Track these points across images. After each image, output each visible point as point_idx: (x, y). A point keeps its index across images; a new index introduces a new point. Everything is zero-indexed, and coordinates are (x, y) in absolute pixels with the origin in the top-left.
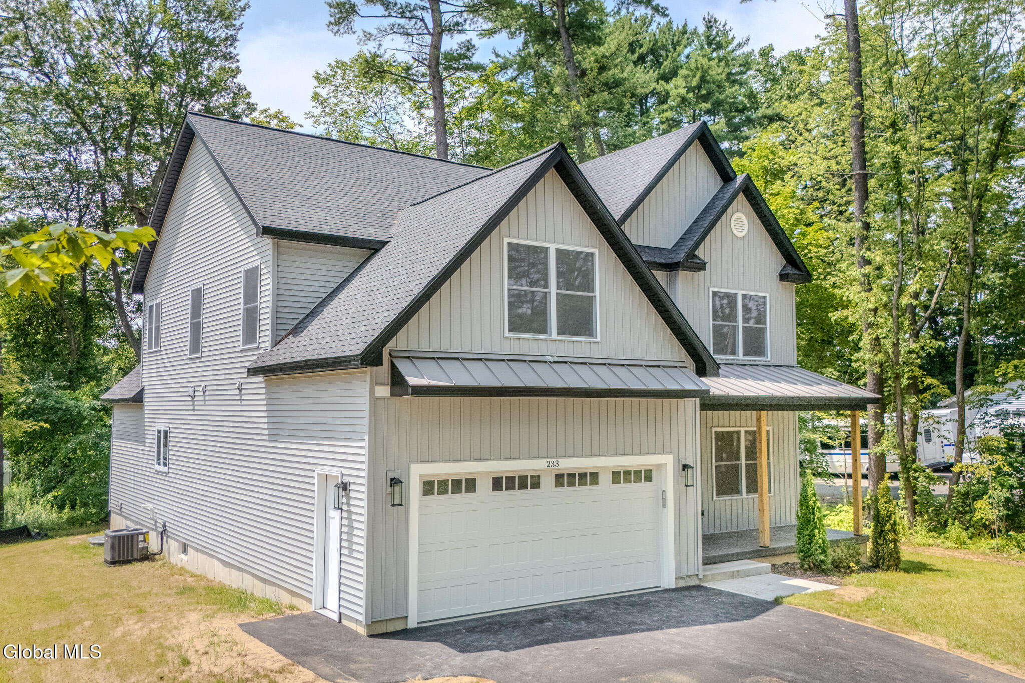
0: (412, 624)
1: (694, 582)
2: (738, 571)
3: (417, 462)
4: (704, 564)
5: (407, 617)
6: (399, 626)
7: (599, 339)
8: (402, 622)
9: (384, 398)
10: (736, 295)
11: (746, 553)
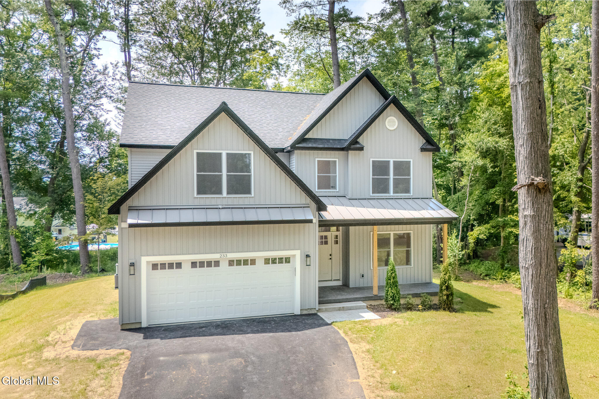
0: (144, 325)
1: (313, 312)
2: (343, 307)
3: (145, 256)
4: (319, 304)
5: (141, 323)
6: (138, 326)
7: (253, 195)
8: (139, 324)
9: (126, 228)
10: (389, 161)
11: (361, 298)
